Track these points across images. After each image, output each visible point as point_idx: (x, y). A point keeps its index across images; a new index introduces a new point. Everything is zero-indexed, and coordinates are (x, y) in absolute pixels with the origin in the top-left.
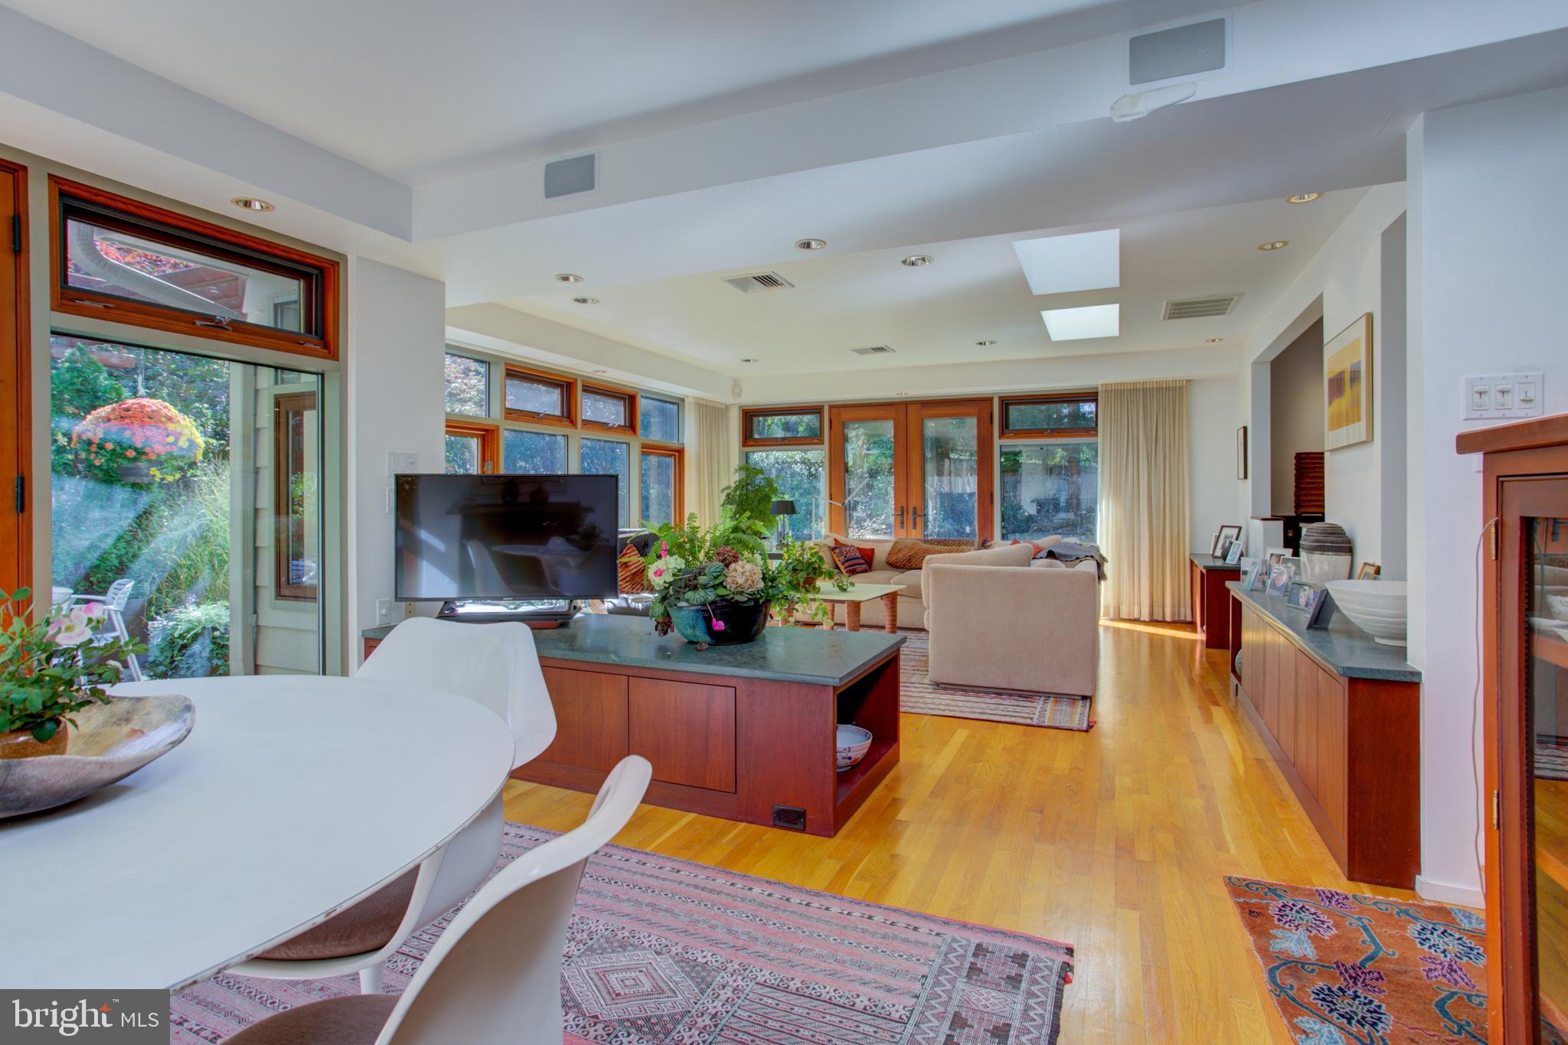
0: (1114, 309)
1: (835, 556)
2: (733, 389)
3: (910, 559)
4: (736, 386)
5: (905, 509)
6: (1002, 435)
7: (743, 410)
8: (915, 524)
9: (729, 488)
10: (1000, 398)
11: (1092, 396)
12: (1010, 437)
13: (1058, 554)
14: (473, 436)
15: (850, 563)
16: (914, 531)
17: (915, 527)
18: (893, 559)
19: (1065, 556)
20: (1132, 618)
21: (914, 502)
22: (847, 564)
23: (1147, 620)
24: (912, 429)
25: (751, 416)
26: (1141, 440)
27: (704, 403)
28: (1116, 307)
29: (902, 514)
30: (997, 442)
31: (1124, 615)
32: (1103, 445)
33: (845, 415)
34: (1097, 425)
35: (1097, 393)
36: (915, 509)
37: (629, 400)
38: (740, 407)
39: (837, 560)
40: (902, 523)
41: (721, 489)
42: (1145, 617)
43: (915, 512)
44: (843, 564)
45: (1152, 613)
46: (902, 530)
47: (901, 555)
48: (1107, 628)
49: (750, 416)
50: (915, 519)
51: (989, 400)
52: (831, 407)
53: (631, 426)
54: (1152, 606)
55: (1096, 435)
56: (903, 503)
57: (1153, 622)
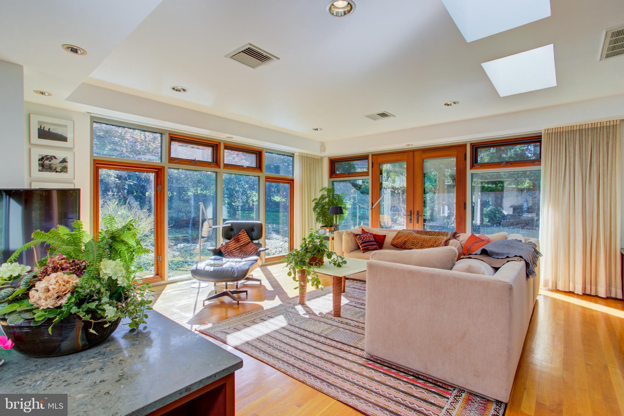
0: (547, 51)
1: (357, 239)
2: (321, 148)
3: (405, 243)
4: (323, 146)
5: (412, 212)
6: (472, 167)
7: (330, 159)
8: (418, 220)
9: (315, 199)
10: (471, 144)
11: (536, 139)
12: (477, 168)
13: (491, 252)
14: (152, 172)
15: (365, 244)
16: (417, 224)
17: (418, 222)
18: (395, 242)
19: (497, 254)
20: (567, 290)
21: (417, 208)
22: (363, 245)
23: (581, 293)
24: (417, 166)
25: (335, 162)
26: (576, 166)
27: (306, 155)
28: (550, 48)
29: (411, 215)
30: (469, 172)
31: (560, 288)
32: (545, 171)
33: (380, 159)
34: (540, 158)
35: (541, 136)
36: (418, 212)
37: (259, 154)
38: (329, 158)
39: (358, 242)
40: (411, 220)
41: (312, 200)
42: (579, 291)
43: (418, 214)
44: (361, 244)
45: (584, 288)
46: (410, 224)
47: (400, 240)
48: (546, 297)
49: (333, 162)
50: (418, 218)
51: (464, 146)
52: (373, 155)
53: (259, 167)
54: (584, 283)
55: (540, 165)
56: (411, 208)
57: (585, 295)
